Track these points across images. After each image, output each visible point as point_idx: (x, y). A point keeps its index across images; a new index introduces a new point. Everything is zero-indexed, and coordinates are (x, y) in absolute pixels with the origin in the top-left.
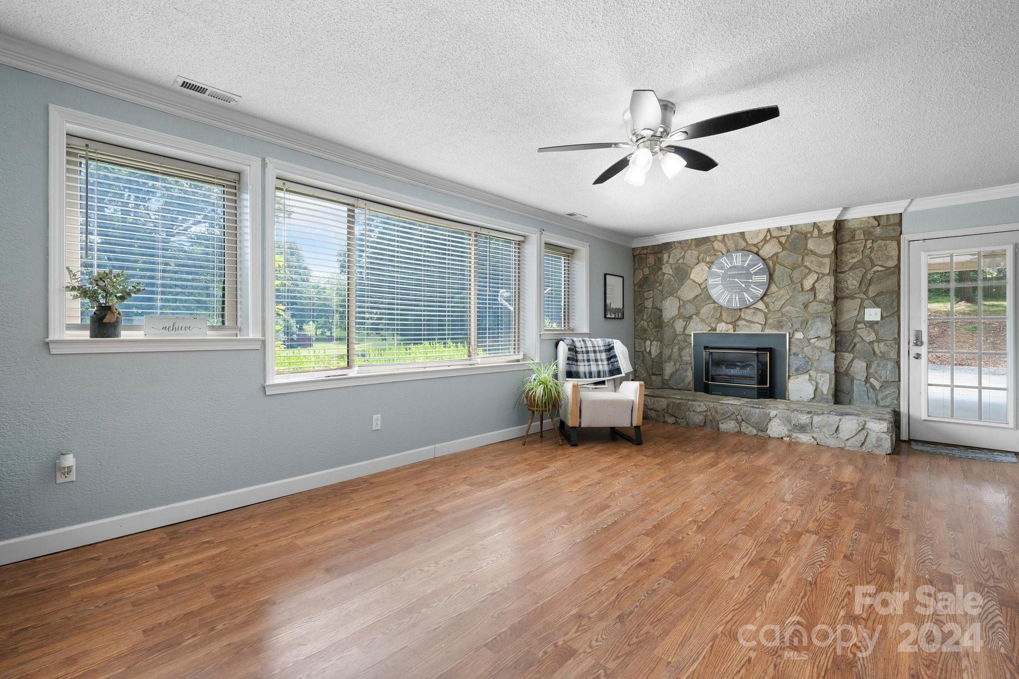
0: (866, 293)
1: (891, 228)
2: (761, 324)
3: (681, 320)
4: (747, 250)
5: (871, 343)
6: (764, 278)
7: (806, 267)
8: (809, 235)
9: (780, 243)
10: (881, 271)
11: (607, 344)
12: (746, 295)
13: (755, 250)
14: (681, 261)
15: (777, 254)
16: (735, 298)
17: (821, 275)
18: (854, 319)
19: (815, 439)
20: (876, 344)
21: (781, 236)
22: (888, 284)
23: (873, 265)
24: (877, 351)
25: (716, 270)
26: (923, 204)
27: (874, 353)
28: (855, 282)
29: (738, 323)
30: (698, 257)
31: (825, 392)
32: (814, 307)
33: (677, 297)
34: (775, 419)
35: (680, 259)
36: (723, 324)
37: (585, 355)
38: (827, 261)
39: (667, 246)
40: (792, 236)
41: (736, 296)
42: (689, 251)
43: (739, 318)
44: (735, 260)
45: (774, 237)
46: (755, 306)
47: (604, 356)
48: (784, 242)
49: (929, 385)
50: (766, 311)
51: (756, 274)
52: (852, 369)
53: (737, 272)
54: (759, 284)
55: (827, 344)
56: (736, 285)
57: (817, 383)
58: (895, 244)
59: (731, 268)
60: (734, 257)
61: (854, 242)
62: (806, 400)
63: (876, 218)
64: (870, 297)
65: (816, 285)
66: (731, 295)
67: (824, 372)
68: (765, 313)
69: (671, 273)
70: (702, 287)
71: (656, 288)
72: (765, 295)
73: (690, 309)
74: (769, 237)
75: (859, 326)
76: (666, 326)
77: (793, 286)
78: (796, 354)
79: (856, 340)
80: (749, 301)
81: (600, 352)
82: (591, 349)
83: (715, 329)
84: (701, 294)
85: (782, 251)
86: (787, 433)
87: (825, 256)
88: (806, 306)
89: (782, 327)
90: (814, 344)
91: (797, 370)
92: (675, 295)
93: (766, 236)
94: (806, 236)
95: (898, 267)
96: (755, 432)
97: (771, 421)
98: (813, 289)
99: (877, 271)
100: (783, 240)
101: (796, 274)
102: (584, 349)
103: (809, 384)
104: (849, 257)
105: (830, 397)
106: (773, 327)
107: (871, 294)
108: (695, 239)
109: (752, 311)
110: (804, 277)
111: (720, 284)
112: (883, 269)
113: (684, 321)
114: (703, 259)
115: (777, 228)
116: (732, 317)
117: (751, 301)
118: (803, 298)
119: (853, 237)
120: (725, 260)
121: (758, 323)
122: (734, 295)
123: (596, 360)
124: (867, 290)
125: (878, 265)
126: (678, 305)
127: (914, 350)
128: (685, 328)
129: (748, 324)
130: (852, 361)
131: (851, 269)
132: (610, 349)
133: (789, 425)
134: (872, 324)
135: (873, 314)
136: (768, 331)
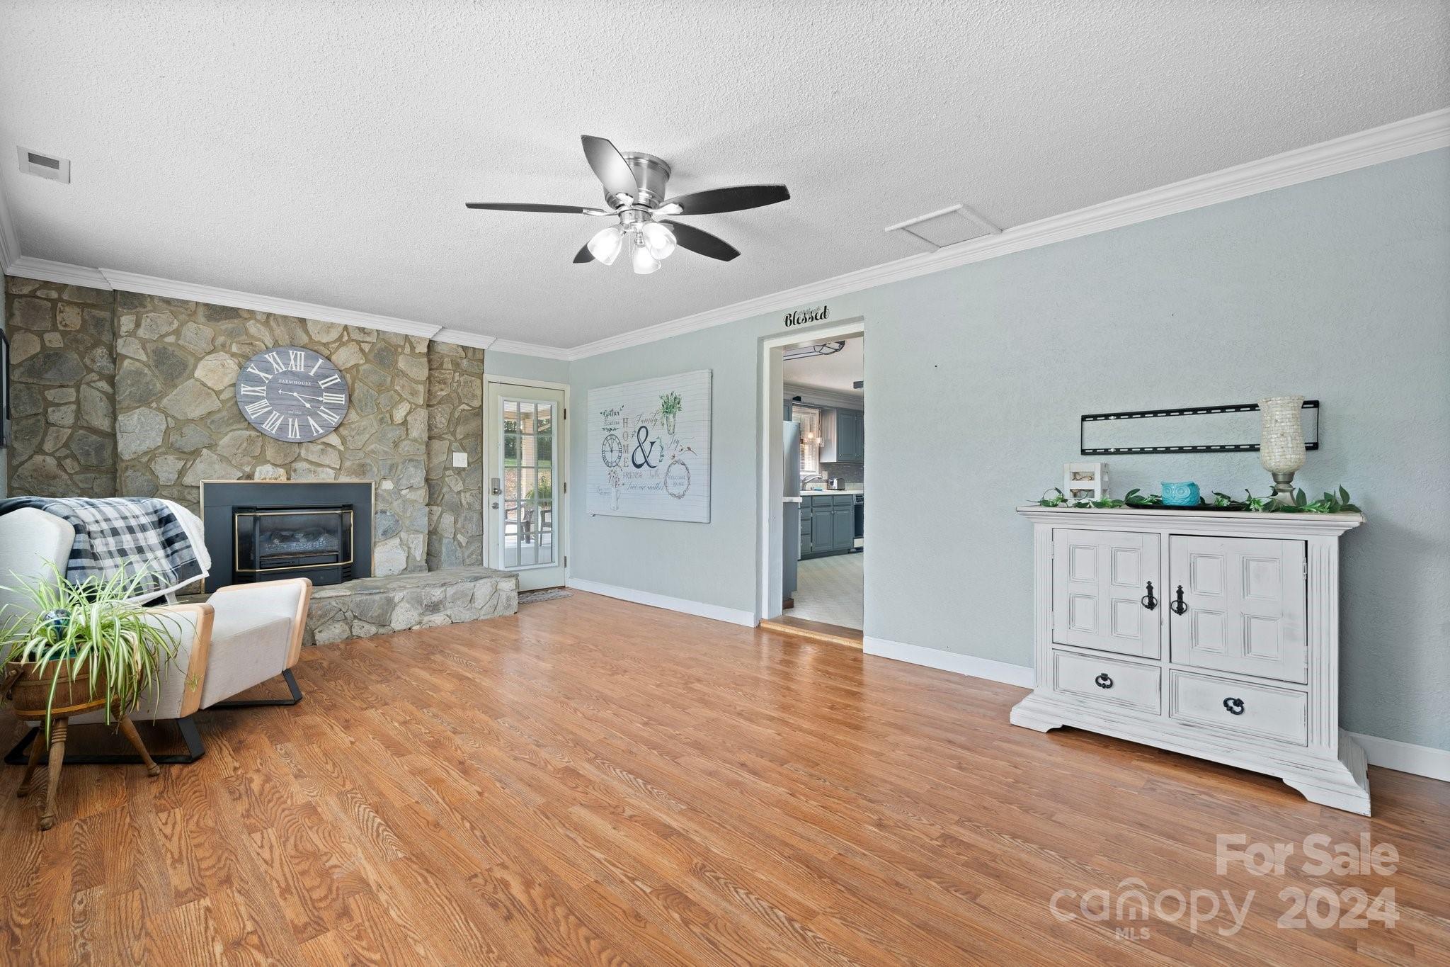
0: (454, 434)
1: (475, 363)
2: (333, 468)
3: (171, 458)
4: (313, 350)
5: (459, 493)
6: (341, 399)
7: (396, 391)
8: (400, 350)
9: (362, 350)
10: (467, 410)
11: (151, 510)
12: (312, 422)
13: (326, 352)
14: (171, 339)
15: (357, 366)
16: (293, 425)
17: (414, 407)
18: (443, 465)
19: (450, 617)
20: (463, 494)
21: (363, 342)
22: (473, 425)
23: (461, 403)
24: (464, 502)
25: (257, 372)
26: (503, 346)
27: (462, 505)
28: (443, 420)
29: (294, 465)
30: (213, 340)
31: (418, 559)
32: (405, 446)
33: (158, 409)
34: (402, 604)
35: (168, 334)
36: (268, 467)
37: (111, 540)
38: (421, 388)
39: (133, 301)
40: (379, 345)
41: (293, 421)
42: (192, 325)
43: (298, 458)
44: (292, 362)
45: (353, 340)
46: (324, 440)
47: (153, 537)
48: (367, 350)
49: (506, 535)
50: (342, 448)
51: (328, 390)
52: (440, 525)
53: (296, 383)
54: (334, 407)
55: (421, 495)
56: (295, 403)
57: (409, 548)
58: (479, 381)
59: (285, 373)
60: (292, 357)
61: (443, 371)
62: (396, 572)
63: (465, 348)
64: (458, 439)
65: (409, 418)
66: (286, 420)
67: (417, 532)
68: (339, 451)
69: (144, 358)
70: (222, 397)
71: (88, 384)
72: (341, 425)
73: (192, 437)
74: (346, 338)
75: (447, 473)
76: (127, 468)
77: (381, 416)
78: (384, 512)
79: (444, 490)
80: (317, 431)
81: (143, 528)
82: (119, 524)
83: (250, 476)
84: (219, 411)
85: (364, 364)
86: (417, 619)
87: (418, 382)
88: (396, 445)
89: (364, 473)
90: (405, 496)
91: (385, 533)
92: (154, 405)
93: (341, 336)
94: (396, 350)
95: (481, 407)
96: (373, 630)
97: (397, 608)
98: (405, 423)
99: (464, 410)
100: (366, 347)
101: (383, 400)
102: (105, 526)
103: (400, 551)
104: (437, 388)
105: (424, 563)
106: (353, 473)
107: (459, 436)
108: (206, 305)
109: (320, 447)
110: (394, 405)
111: (263, 398)
112: (470, 408)
113: (180, 459)
114: (223, 346)
115: (359, 328)
116: (285, 456)
117: (321, 431)
118: (393, 434)
119: (442, 364)
120: (274, 358)
121: (329, 466)
122: (290, 420)
123: (140, 550)
124: (455, 430)
125: (464, 403)
126: (163, 427)
127: (494, 499)
128: (181, 473)
129: (313, 468)
130: (440, 516)
131: (439, 403)
132: (165, 521)
133: (419, 607)
134: (460, 471)
135: (460, 460)
136: (344, 479)
